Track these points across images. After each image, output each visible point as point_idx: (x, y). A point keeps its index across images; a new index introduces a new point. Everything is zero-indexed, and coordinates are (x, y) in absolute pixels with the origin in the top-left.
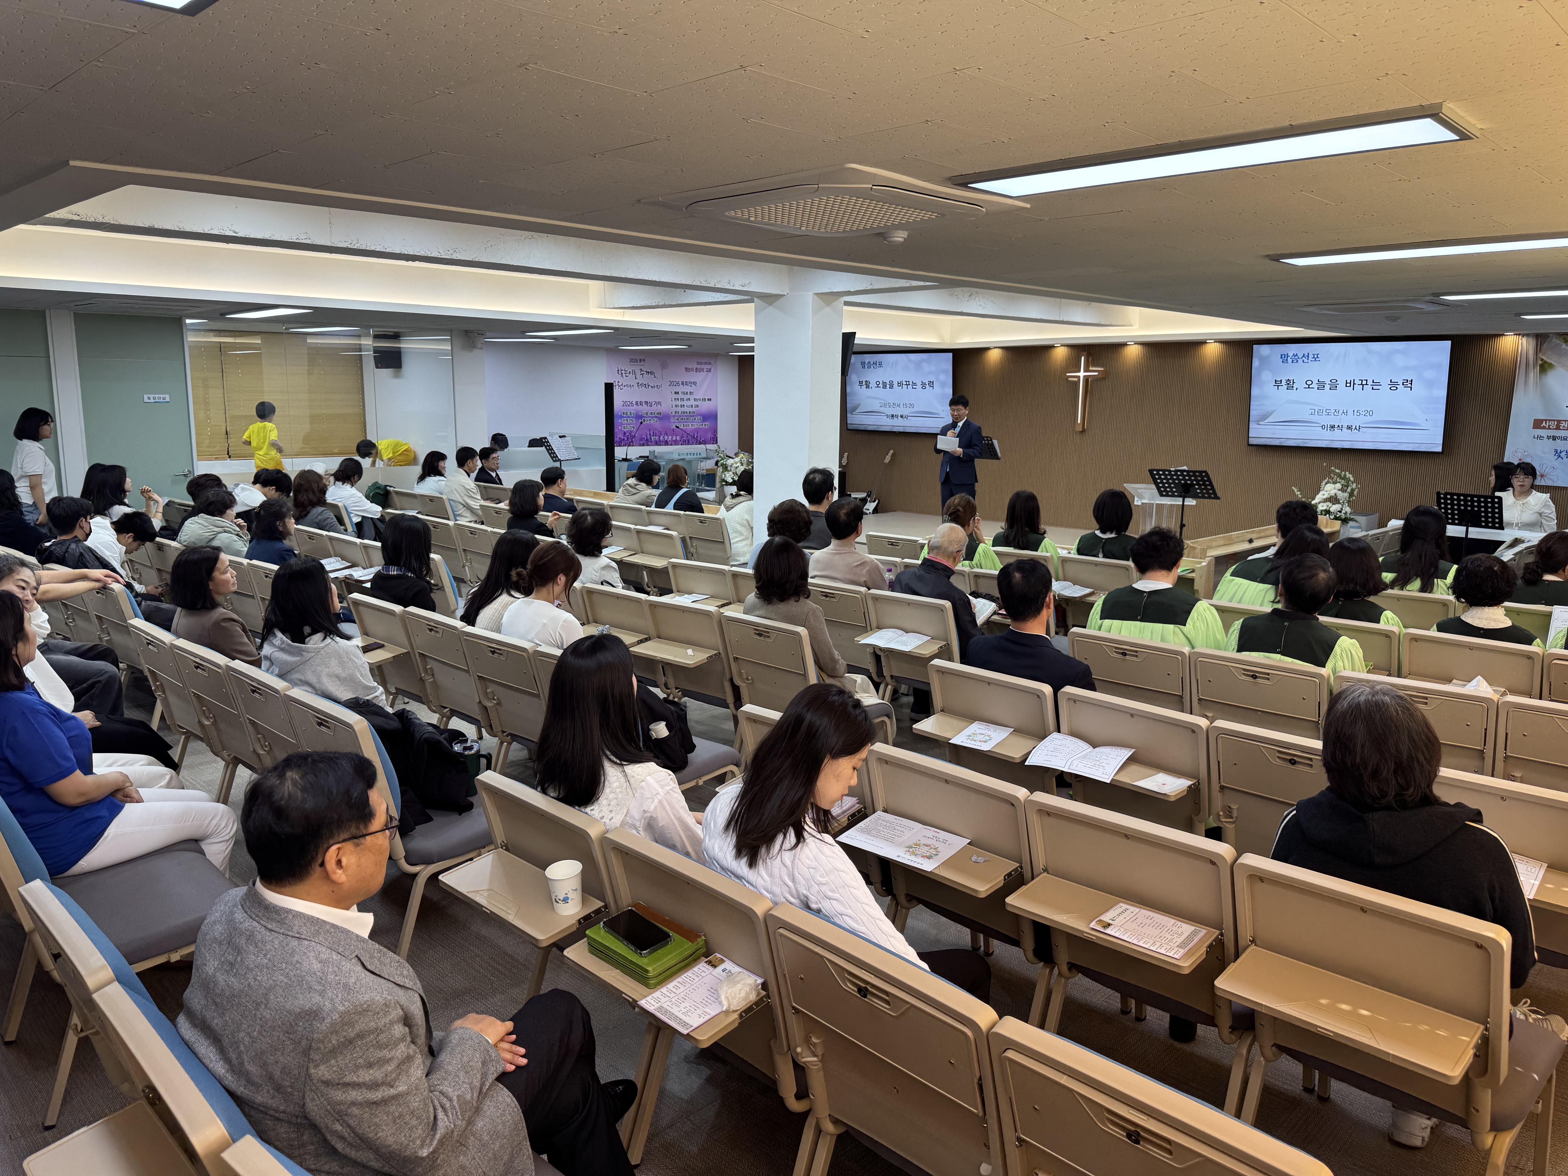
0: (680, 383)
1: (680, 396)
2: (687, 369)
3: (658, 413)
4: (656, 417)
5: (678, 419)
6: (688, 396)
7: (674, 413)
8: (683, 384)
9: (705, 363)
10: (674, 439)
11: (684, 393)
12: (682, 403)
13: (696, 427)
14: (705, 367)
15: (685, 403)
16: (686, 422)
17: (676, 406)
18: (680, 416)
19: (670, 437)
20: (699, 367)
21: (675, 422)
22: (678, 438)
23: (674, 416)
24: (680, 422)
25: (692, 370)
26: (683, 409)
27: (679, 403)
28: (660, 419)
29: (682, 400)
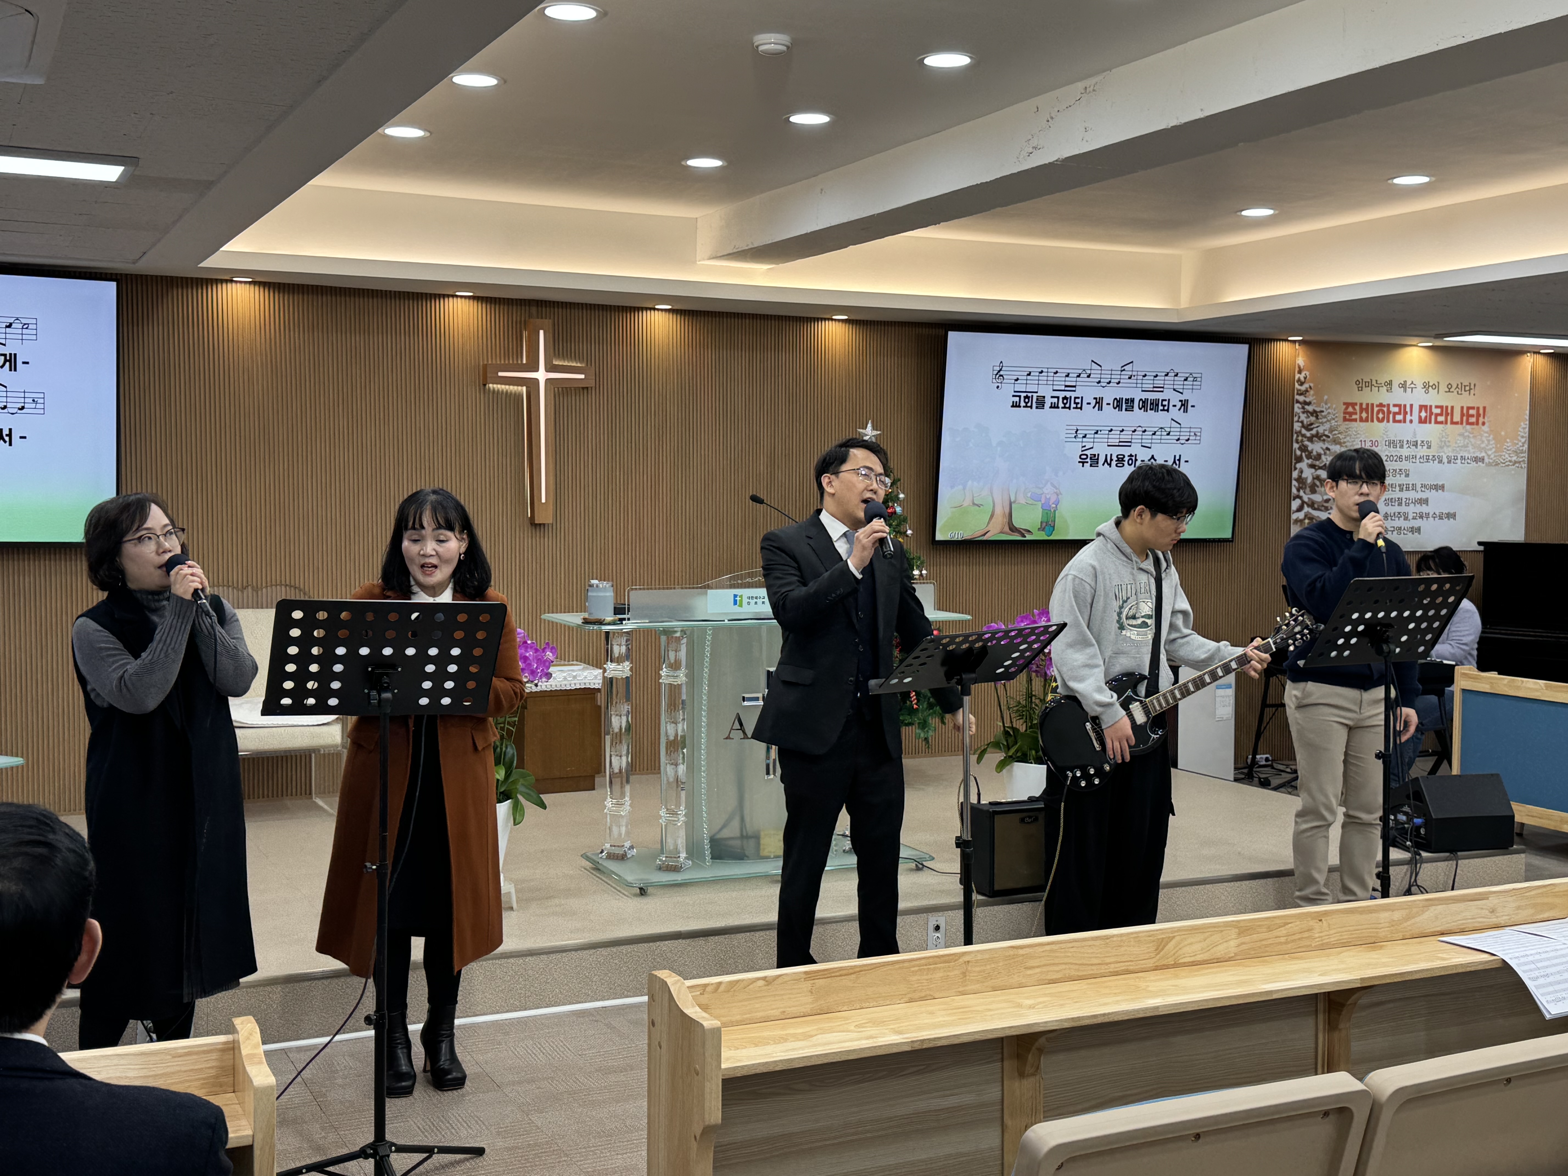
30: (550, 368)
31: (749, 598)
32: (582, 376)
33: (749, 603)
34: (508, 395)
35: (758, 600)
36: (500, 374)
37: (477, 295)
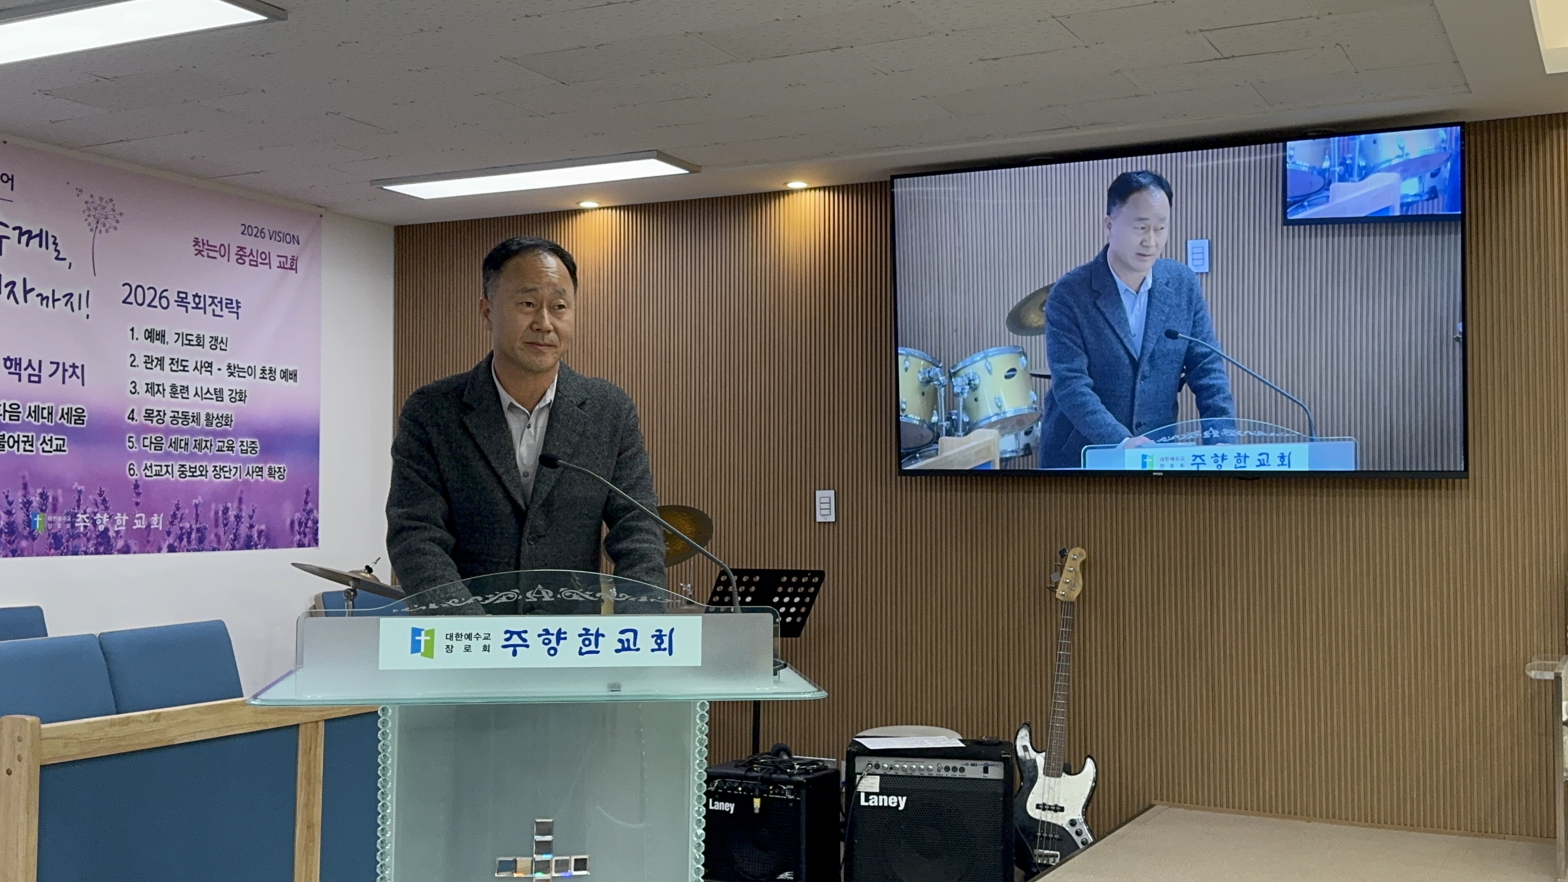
0: (173, 296)
1: (171, 350)
2: (201, 247)
3: (67, 414)
4: (58, 429)
5: (158, 446)
6: (205, 354)
7: (140, 417)
8: (182, 301)
9: (275, 235)
10: (139, 525)
11: (186, 339)
12: (180, 379)
13: (233, 477)
14: (277, 249)
15: (193, 380)
16: (192, 457)
17: (152, 388)
18: (168, 432)
19: (121, 519)
20: (251, 244)
21: (142, 456)
22: (157, 521)
23: (142, 430)
24: (168, 456)
25: (223, 251)
26: (179, 405)
27: (166, 377)
28: (75, 436)
29: (180, 365)
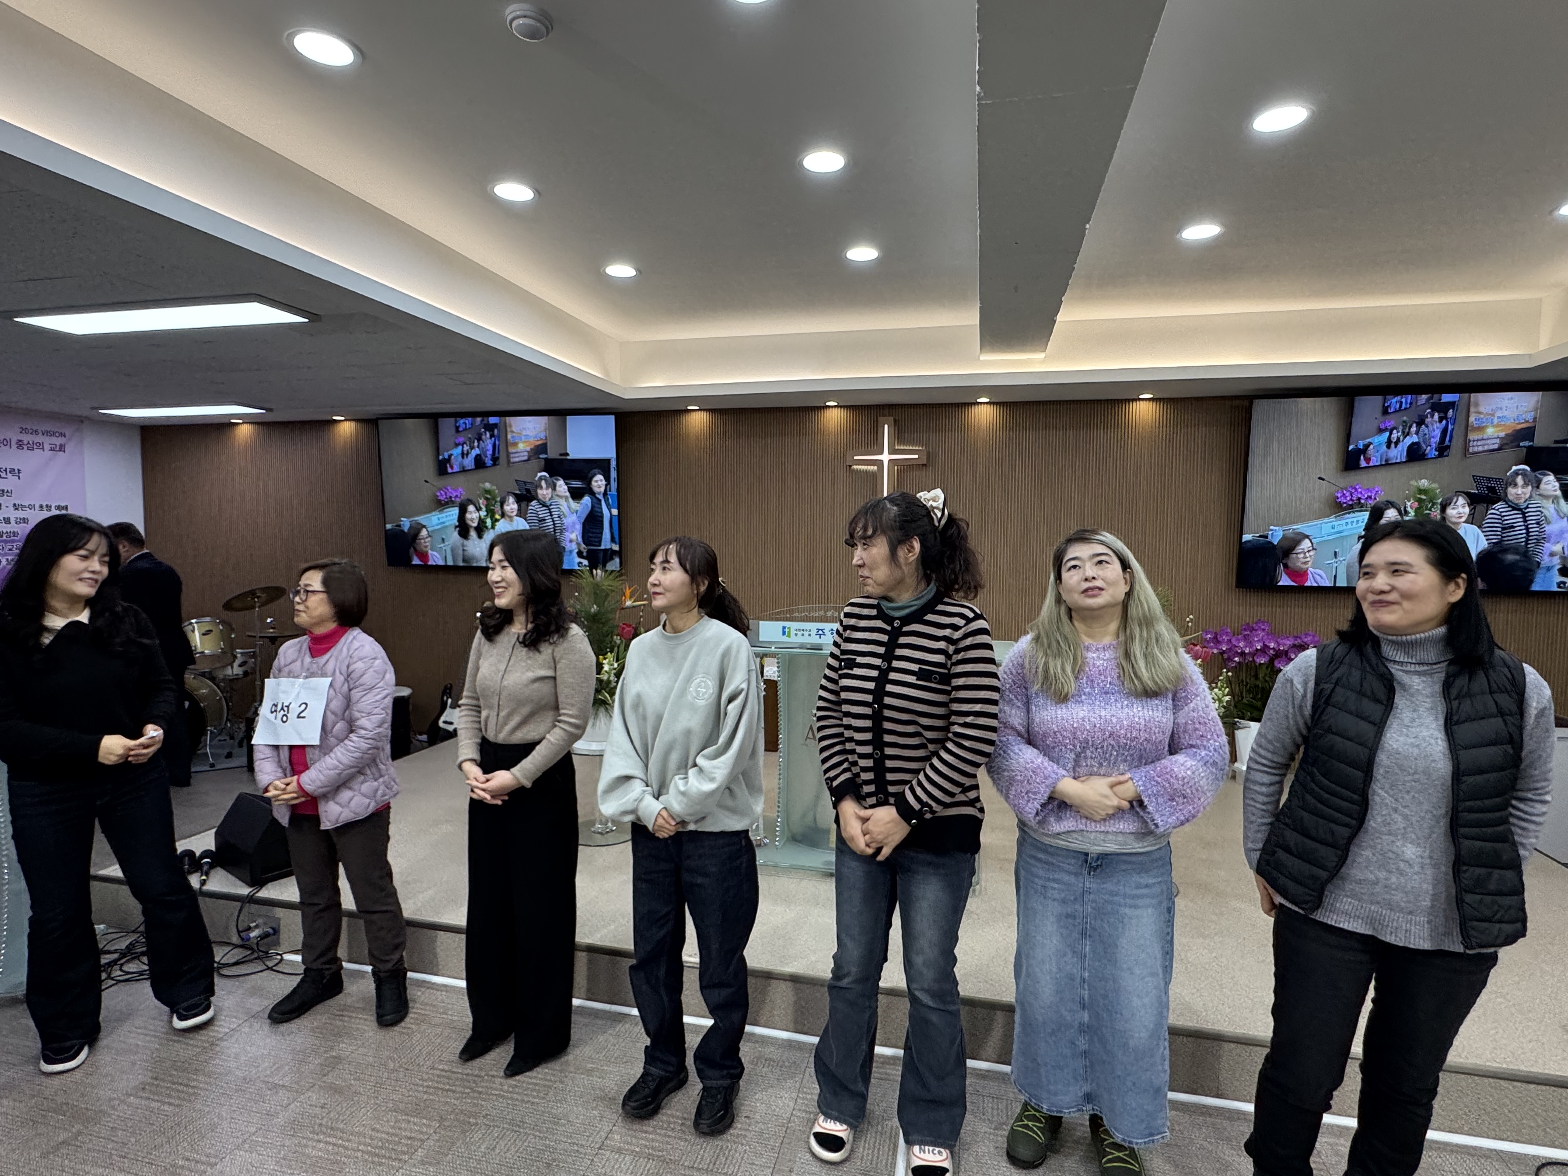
30: (892, 451)
31: (796, 630)
32: (916, 456)
33: (796, 635)
34: (866, 472)
35: (804, 633)
36: (856, 458)
37: (841, 404)
